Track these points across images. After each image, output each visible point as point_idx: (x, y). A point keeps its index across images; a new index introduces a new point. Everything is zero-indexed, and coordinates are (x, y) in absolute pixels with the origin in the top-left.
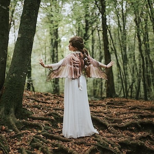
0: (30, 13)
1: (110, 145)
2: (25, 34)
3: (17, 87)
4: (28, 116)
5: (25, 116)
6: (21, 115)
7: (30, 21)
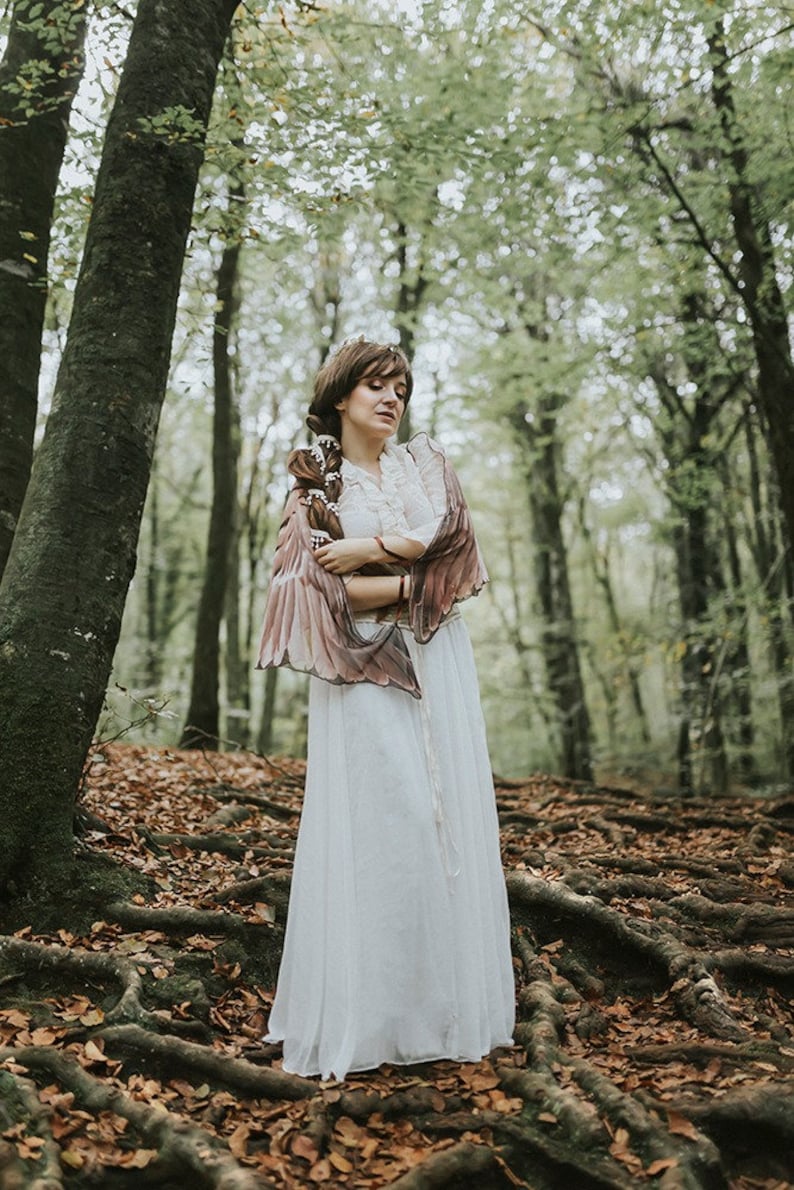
0: (113, 256)
1: (622, 1136)
2: (81, 389)
3: (23, 722)
4: (99, 904)
5: (84, 904)
6: (57, 899)
7: (116, 309)
